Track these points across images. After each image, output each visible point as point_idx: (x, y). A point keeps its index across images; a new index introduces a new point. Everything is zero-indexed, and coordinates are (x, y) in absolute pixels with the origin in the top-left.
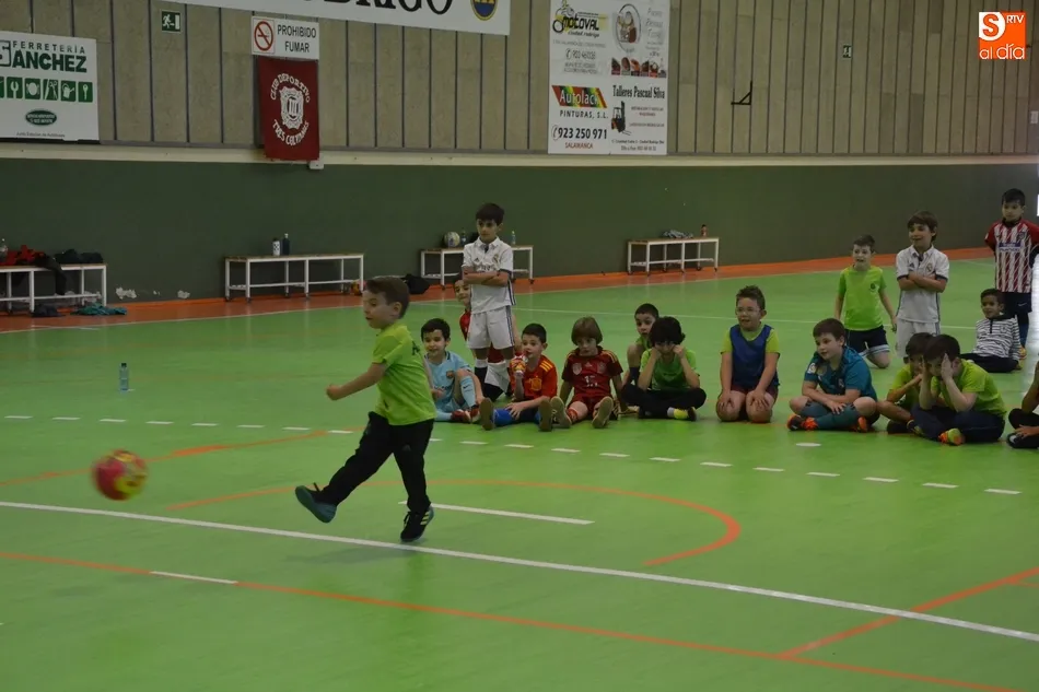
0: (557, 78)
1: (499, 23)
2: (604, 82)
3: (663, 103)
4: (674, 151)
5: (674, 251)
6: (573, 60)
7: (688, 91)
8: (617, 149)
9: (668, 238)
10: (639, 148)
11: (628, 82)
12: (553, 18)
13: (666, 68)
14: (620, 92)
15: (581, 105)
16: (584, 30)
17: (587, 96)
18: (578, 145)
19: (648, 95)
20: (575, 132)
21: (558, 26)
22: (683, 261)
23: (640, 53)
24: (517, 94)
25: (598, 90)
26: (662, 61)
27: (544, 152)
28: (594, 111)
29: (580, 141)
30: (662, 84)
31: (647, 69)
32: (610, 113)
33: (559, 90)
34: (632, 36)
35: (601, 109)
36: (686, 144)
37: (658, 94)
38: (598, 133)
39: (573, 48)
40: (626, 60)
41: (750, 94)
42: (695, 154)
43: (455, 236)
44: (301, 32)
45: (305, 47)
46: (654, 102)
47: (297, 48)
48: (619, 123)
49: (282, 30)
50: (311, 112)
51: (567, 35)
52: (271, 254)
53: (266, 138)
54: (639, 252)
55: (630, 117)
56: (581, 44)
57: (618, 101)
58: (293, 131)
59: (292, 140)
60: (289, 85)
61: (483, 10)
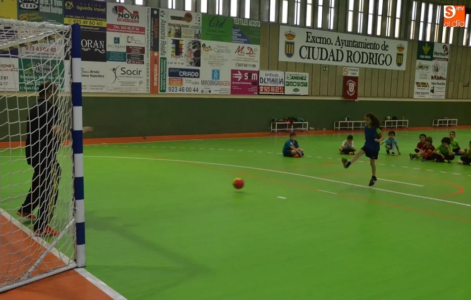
0: (417, 80)
1: (403, 68)
2: (429, 81)
3: (445, 86)
4: (447, 97)
5: (445, 122)
6: (422, 76)
7: (451, 83)
8: (431, 97)
9: (444, 119)
10: (438, 97)
11: (435, 81)
12: (417, 66)
13: (446, 78)
14: (433, 84)
15: (423, 87)
16: (425, 69)
17: (424, 85)
18: (421, 96)
19: (441, 84)
20: (421, 93)
21: (418, 68)
22: (447, 124)
23: (439, 74)
24: (407, 84)
25: (427, 83)
27: (413, 98)
28: (426, 88)
30: (445, 82)
31: (441, 78)
32: (430, 89)
33: (417, 83)
34: (437, 70)
35: (428, 88)
36: (450, 96)
37: (443, 84)
38: (427, 93)
39: (421, 73)
40: (435, 76)
41: (468, 84)
42: (452, 98)
43: (389, 117)
44: (355, 70)
45: (355, 74)
46: (442, 86)
47: (353, 74)
48: (432, 91)
49: (351, 70)
50: (356, 88)
51: (420, 70)
52: (345, 121)
53: (345, 94)
54: (436, 122)
55: (436, 89)
56: (423, 72)
57: (432, 86)
58: (351, 93)
59: (351, 95)
60: (351, 82)
61: (399, 64)
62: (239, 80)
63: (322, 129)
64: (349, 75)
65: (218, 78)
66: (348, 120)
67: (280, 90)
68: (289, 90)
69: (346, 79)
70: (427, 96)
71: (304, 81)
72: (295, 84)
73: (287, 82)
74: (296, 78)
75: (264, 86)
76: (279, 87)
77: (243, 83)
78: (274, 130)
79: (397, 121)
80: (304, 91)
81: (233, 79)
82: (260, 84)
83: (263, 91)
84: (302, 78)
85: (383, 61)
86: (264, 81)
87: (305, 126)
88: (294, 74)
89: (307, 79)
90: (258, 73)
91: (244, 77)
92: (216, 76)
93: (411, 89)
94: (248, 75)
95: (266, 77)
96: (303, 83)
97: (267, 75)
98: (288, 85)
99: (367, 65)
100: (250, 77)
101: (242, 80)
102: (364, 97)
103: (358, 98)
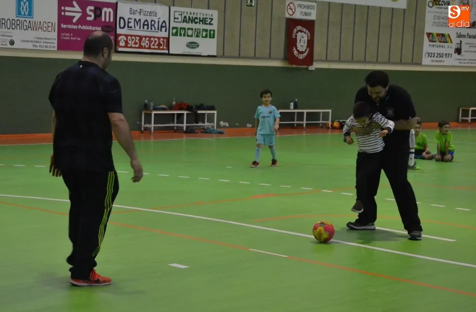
0: (429, 29)
1: (402, 3)
2: (452, 31)
6: (437, 21)
8: (456, 63)
10: (468, 63)
11: (464, 31)
12: (428, 1)
14: (460, 36)
15: (440, 42)
16: (443, 6)
17: (443, 38)
18: (437, 61)
19: (474, 37)
20: (436, 55)
21: (431, 4)
25: (449, 35)
27: (420, 64)
28: (446, 45)
29: (438, 59)
31: (474, 25)
32: (454, 46)
33: (429, 35)
35: (449, 44)
38: (447, 55)
39: (438, 15)
44: (308, 7)
45: (310, 14)
47: (306, 14)
48: (458, 51)
49: (300, 6)
50: (310, 44)
51: (435, 8)
52: (289, 108)
53: (289, 56)
54: (466, 113)
55: (464, 48)
56: (441, 13)
57: (458, 40)
58: (302, 53)
59: (301, 57)
60: (301, 31)
62: (75, 20)
63: (245, 126)
64: (298, 15)
65: (30, 14)
66: (296, 107)
67: (159, 45)
68: (178, 45)
69: (292, 24)
70: (448, 62)
71: (208, 27)
72: (190, 32)
73: (173, 28)
74: (193, 20)
75: (127, 36)
76: (159, 38)
77: (84, 27)
78: (148, 126)
80: (208, 47)
81: (63, 19)
82: (119, 31)
83: (126, 46)
84: (203, 21)
86: (127, 25)
87: (211, 119)
88: (188, 11)
89: (215, 22)
90: (115, 7)
91: (85, 15)
92: (25, 11)
93: (417, 47)
94: (95, 11)
95: (133, 17)
96: (206, 31)
97: (132, 12)
98: (176, 34)
100: (98, 15)
101: (82, 20)
102: (327, 60)
103: (314, 63)
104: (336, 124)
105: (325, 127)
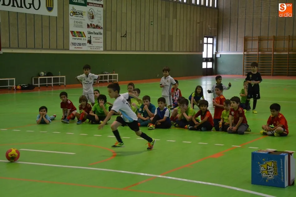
0: (72, 29)
1: (54, 13)
2: (85, 30)
3: (102, 36)
4: (105, 49)
5: (106, 77)
6: (76, 24)
7: (109, 33)
8: (89, 49)
9: (104, 74)
10: (96, 49)
11: (92, 30)
12: (70, 12)
13: (102, 27)
14: (90, 33)
15: (79, 36)
16: (79, 15)
17: (80, 34)
18: (78, 48)
19: (98, 34)
20: (77, 44)
21: (72, 14)
22: (108, 80)
23: (95, 22)
24: (60, 33)
25: (83, 32)
26: (101, 25)
27: (68, 50)
28: (82, 38)
29: (78, 46)
30: (102, 31)
31: (97, 27)
32: (87, 39)
33: (72, 32)
34: (93, 18)
35: (84, 38)
36: (108, 47)
37: (101, 34)
38: (84, 44)
39: (76, 20)
40: (91, 24)
41: (126, 34)
42: (111, 50)
43: (43, 73)
46: (99, 36)
48: (90, 42)
51: (74, 17)
55: (93, 40)
56: (78, 19)
57: (89, 35)
61: (50, 9)
70: (84, 48)
79: (52, 77)
85: (30, 4)
93: (66, 39)
99: (10, 8)
102: (10, 48)
103: (2, 49)
104: (19, 87)
105: (11, 89)
